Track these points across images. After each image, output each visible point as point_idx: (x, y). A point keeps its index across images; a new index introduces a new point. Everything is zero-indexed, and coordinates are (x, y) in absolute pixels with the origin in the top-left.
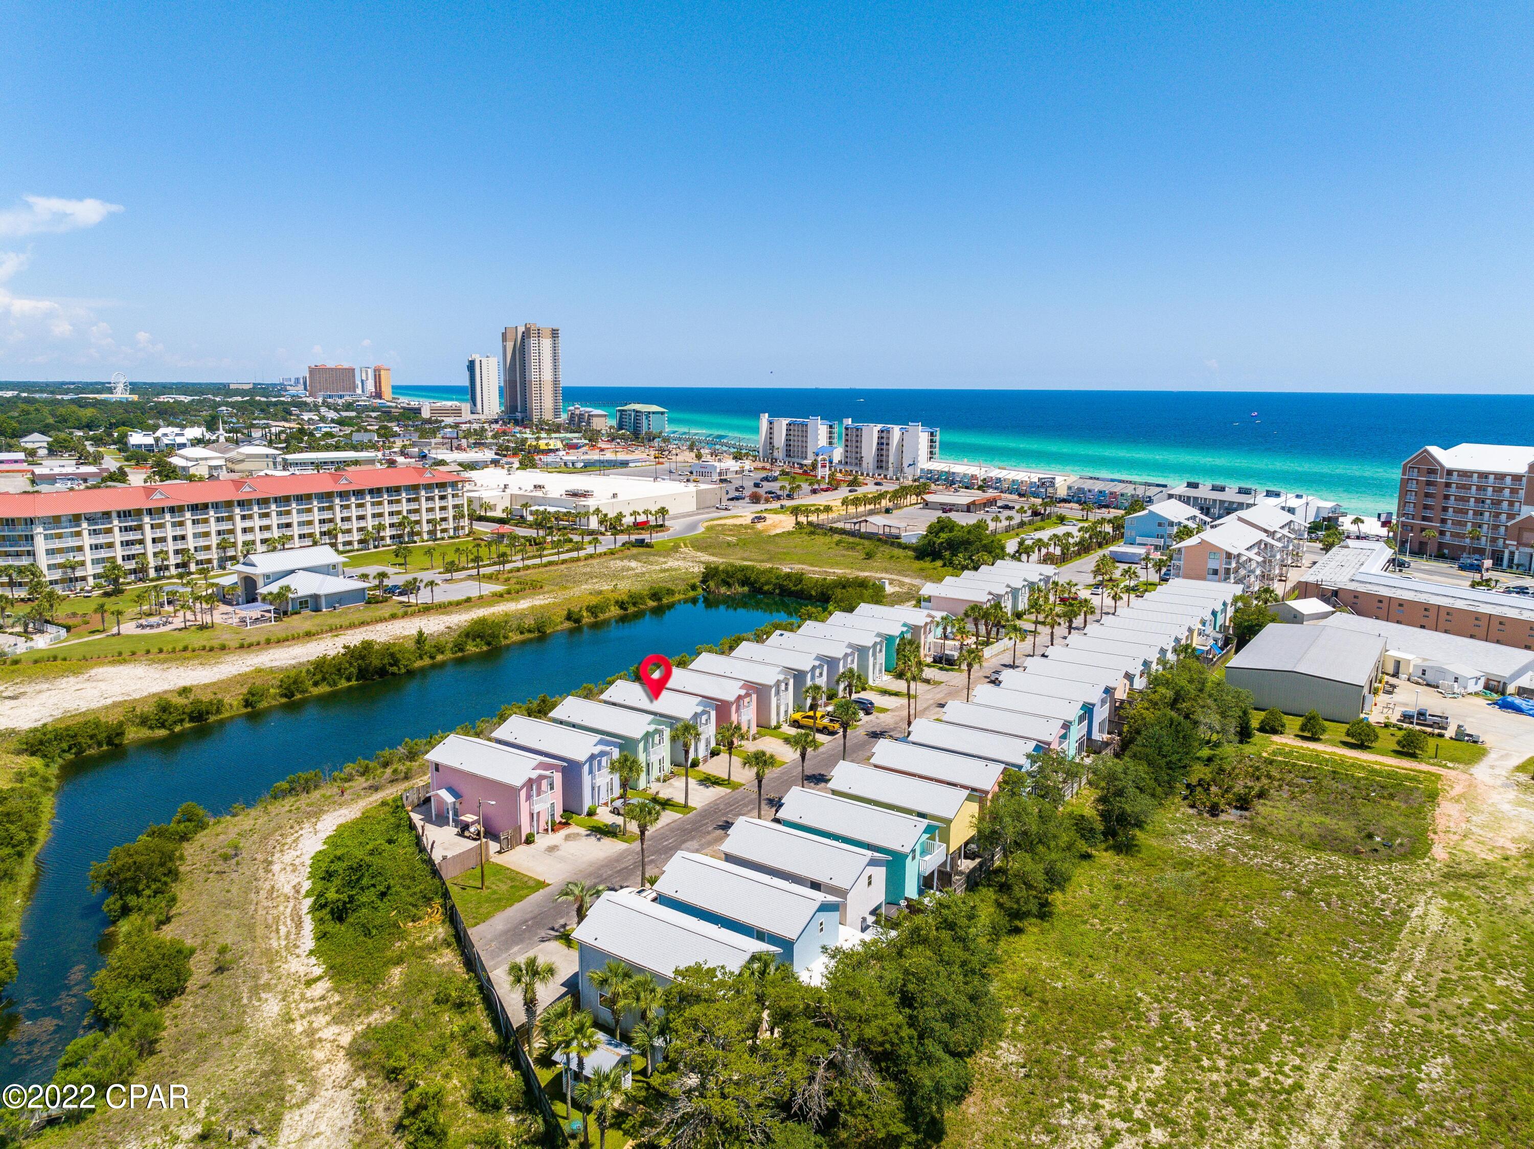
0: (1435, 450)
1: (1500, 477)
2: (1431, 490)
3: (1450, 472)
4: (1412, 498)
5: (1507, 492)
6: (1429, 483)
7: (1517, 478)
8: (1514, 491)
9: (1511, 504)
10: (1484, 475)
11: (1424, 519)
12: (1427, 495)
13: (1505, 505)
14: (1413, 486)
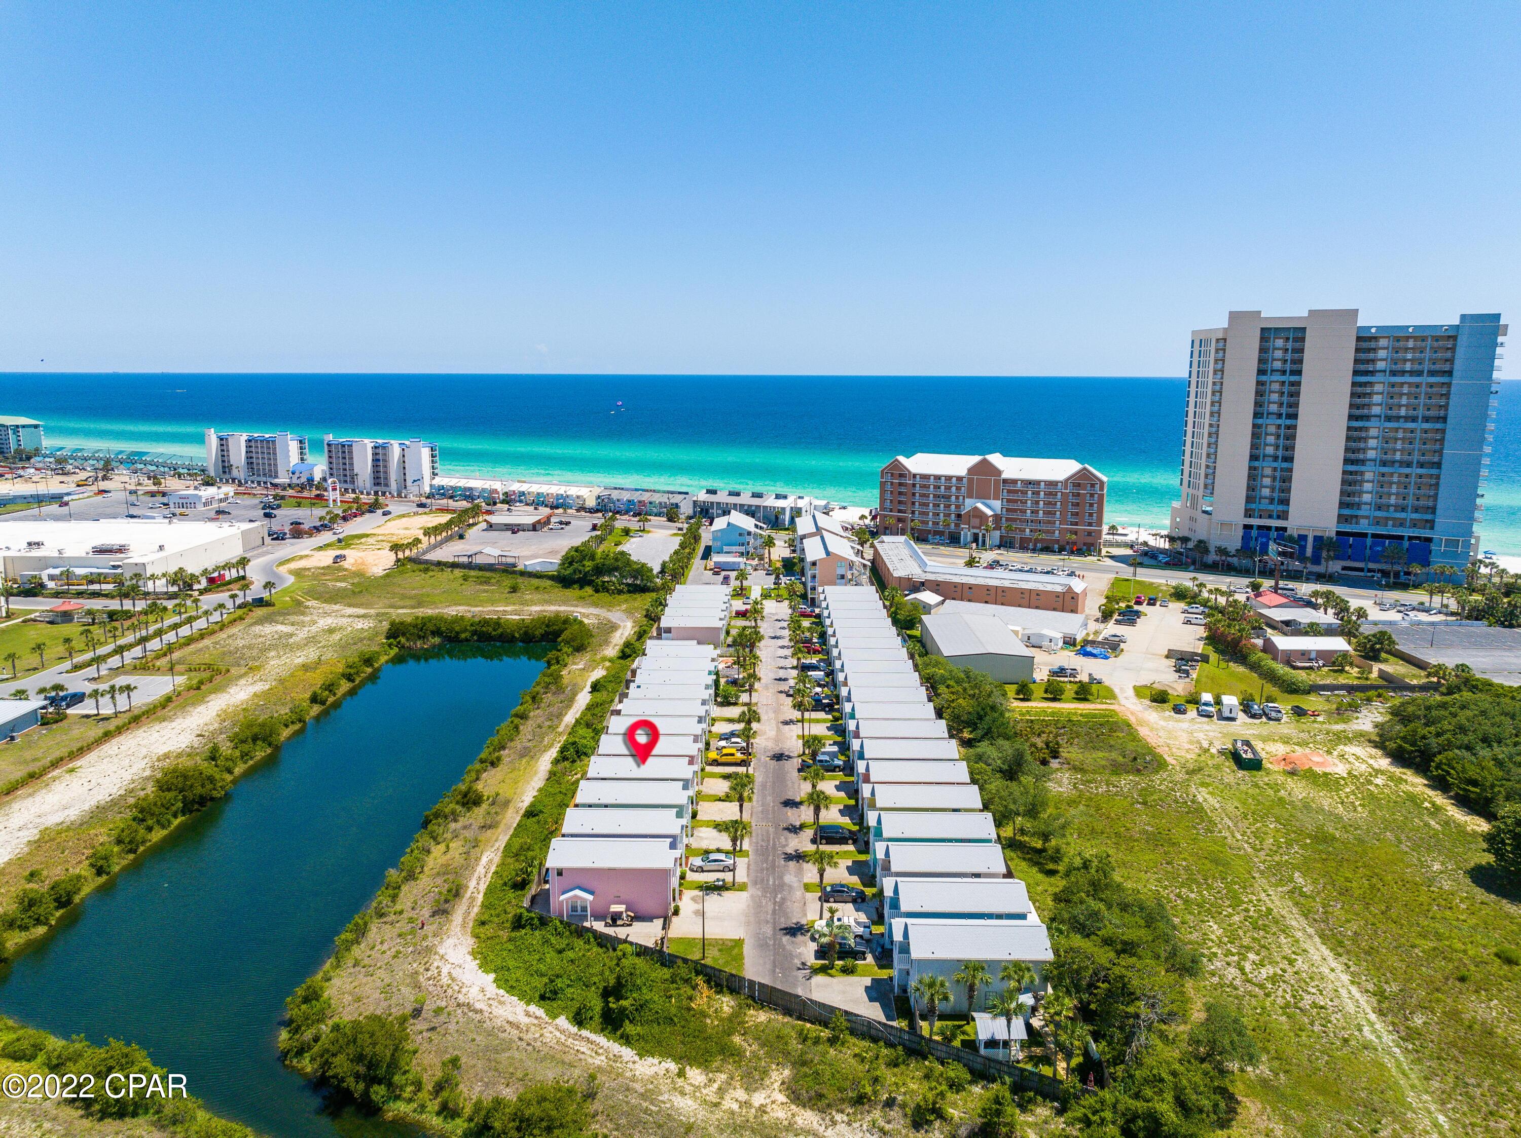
0: (901, 458)
1: (949, 478)
2: (903, 490)
3: (915, 476)
4: (888, 496)
5: (954, 489)
6: (900, 484)
7: (960, 479)
8: (958, 489)
9: (957, 498)
10: (937, 478)
11: (900, 511)
12: (900, 493)
13: (953, 498)
14: (888, 487)
